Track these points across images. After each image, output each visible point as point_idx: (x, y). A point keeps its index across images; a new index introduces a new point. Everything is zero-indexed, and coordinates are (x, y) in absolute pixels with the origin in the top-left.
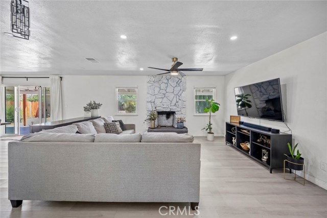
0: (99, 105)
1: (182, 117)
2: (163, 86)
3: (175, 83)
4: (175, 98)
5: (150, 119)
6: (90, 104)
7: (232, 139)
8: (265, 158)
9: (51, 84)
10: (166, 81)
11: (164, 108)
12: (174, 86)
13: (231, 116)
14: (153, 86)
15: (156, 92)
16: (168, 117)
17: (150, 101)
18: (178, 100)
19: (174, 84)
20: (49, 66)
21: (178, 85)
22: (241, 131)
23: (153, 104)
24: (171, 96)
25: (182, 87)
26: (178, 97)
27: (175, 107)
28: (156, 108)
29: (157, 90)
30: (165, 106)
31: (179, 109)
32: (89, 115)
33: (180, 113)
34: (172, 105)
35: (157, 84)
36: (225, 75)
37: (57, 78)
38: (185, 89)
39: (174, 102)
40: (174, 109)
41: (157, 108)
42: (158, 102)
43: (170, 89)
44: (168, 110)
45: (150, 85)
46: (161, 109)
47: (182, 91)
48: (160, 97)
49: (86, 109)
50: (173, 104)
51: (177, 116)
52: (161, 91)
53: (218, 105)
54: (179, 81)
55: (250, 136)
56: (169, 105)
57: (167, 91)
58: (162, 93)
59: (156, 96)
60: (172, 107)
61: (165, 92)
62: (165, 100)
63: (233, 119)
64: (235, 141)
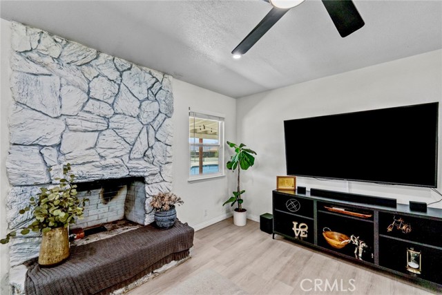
1: (164, 191)
2: (101, 88)
3: (144, 87)
4: (143, 136)
5: (41, 226)
7: (293, 226)
8: (413, 266)
11: (106, 167)
12: (141, 97)
13: (278, 177)
14: (55, 79)
16: (108, 197)
17: (32, 139)
18: (152, 142)
19: (141, 91)
21: (151, 97)
22: (327, 210)
24: (131, 128)
25: (163, 105)
26: (152, 132)
27: (143, 163)
28: (67, 169)
30: (109, 161)
31: (155, 169)
33: (158, 178)
34: (132, 156)
36: (237, 98)
38: (171, 112)
39: (141, 147)
40: (139, 168)
41: (75, 170)
43: (126, 104)
44: (122, 173)
47: (161, 117)
50: (137, 153)
51: (152, 190)
52: (93, 106)
53: (253, 155)
54: (157, 86)
55: (376, 222)
56: (126, 158)
57: (118, 108)
58: (97, 112)
59: (70, 121)
60: (133, 164)
61: (107, 111)
62: (109, 138)
63: (283, 183)
64: (300, 230)
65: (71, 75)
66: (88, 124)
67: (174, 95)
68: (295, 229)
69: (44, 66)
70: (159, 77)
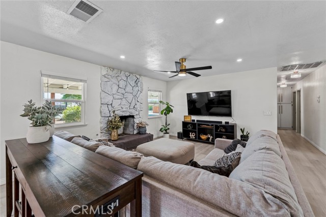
2: (122, 84)
4: (134, 100)
10: (125, 79)
11: (124, 111)
12: (133, 86)
13: (185, 116)
14: (111, 82)
15: (114, 91)
17: (106, 102)
18: (136, 101)
19: (133, 83)
21: (136, 85)
22: (201, 127)
23: (110, 106)
24: (130, 97)
25: (140, 88)
26: (136, 98)
27: (134, 111)
28: (114, 112)
29: (115, 88)
30: (124, 109)
31: (137, 113)
33: (138, 116)
36: (167, 82)
38: (142, 90)
39: (133, 104)
40: (134, 113)
41: (116, 112)
42: (116, 104)
43: (129, 89)
44: (127, 114)
45: (106, 80)
46: (121, 114)
47: (139, 92)
48: (120, 97)
50: (132, 107)
51: (137, 121)
52: (120, 90)
54: (137, 81)
55: (214, 129)
56: (129, 108)
57: (127, 90)
58: (121, 92)
59: (114, 96)
60: (131, 111)
61: (124, 92)
62: (124, 101)
63: (186, 118)
64: (192, 136)
65: (114, 80)
66: (119, 97)
67: (143, 83)
68: (190, 135)
69: (108, 78)
70: (138, 77)
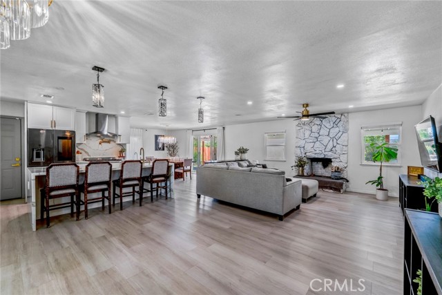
0: (247, 150)
3: (332, 123)
4: (331, 142)
6: (240, 150)
9: (217, 133)
10: (319, 123)
11: (316, 154)
12: (330, 127)
13: (409, 167)
14: (303, 130)
15: (307, 136)
16: (325, 166)
17: (299, 146)
18: (335, 144)
19: (330, 125)
20: (216, 121)
21: (335, 126)
23: (302, 149)
24: (326, 140)
25: (341, 128)
26: (335, 140)
27: (330, 153)
28: (305, 153)
29: (307, 133)
31: (336, 156)
32: (239, 158)
33: (338, 160)
34: (326, 150)
35: (307, 127)
37: (221, 128)
38: (346, 130)
39: (330, 147)
40: (329, 155)
41: (307, 154)
42: (308, 147)
43: (324, 131)
44: (321, 156)
45: (300, 128)
46: (313, 156)
47: (341, 133)
48: (312, 141)
49: (237, 153)
50: (328, 150)
51: (335, 164)
52: (313, 135)
56: (323, 151)
57: (321, 134)
59: (307, 140)
60: (326, 153)
61: (317, 135)
62: (318, 144)
63: (413, 171)
70: (339, 116)
